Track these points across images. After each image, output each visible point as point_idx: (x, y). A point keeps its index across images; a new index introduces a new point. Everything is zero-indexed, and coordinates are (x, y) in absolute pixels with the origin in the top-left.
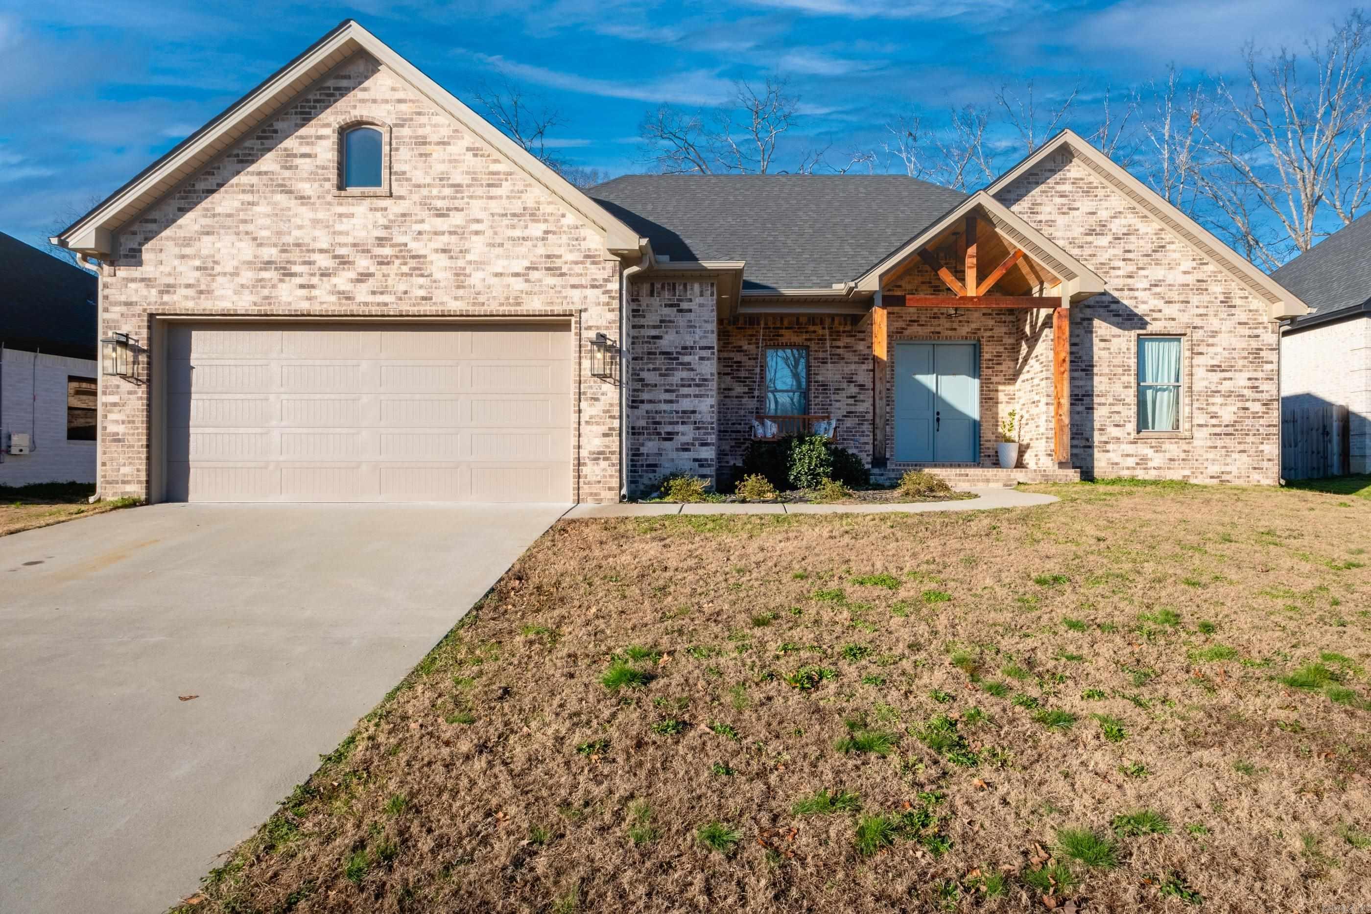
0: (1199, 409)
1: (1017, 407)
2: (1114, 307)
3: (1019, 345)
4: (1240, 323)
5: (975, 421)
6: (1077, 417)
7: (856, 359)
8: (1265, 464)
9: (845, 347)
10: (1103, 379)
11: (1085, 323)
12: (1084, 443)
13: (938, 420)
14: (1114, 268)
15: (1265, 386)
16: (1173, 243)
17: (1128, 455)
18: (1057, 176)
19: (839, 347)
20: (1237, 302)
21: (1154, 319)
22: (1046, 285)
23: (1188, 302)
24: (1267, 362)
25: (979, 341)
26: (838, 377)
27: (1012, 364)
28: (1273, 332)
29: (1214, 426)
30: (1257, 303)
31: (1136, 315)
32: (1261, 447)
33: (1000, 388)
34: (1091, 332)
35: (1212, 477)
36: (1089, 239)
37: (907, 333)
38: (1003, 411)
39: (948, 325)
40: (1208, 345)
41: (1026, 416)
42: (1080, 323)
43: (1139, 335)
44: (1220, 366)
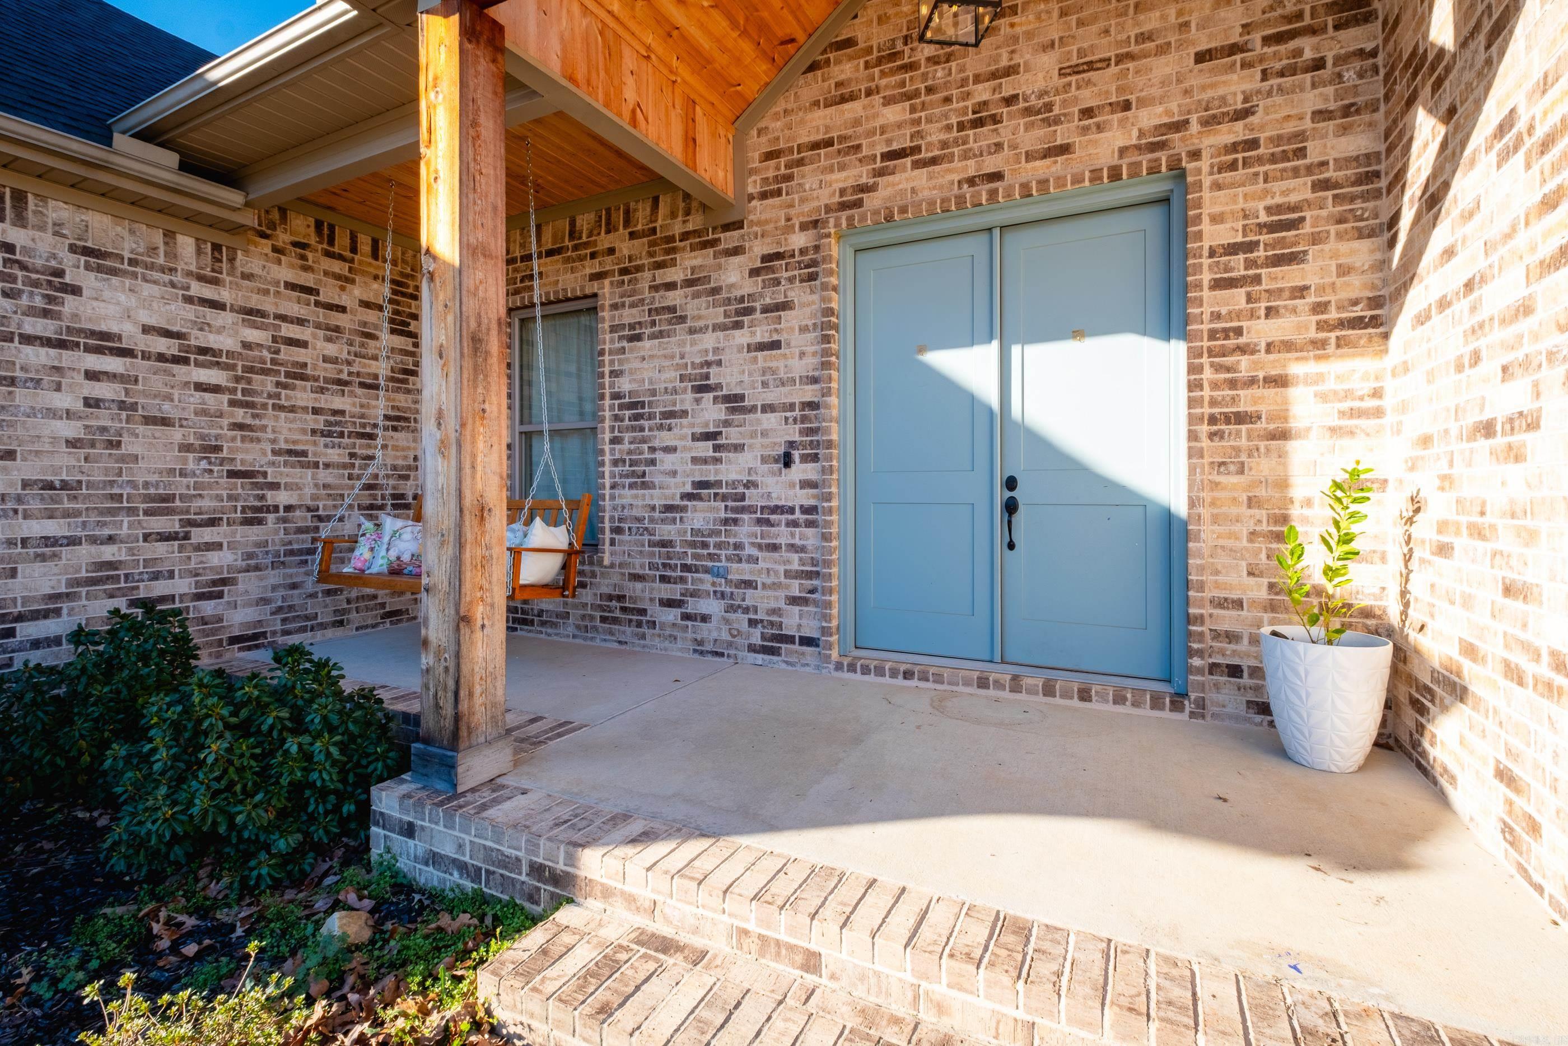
5: (1168, 517)
7: (717, 315)
9: (689, 283)
13: (1011, 507)
19: (671, 286)
25: (1179, 174)
26: (670, 377)
33: (1297, 368)
37: (873, 201)
38: (1312, 471)
39: (1034, 138)
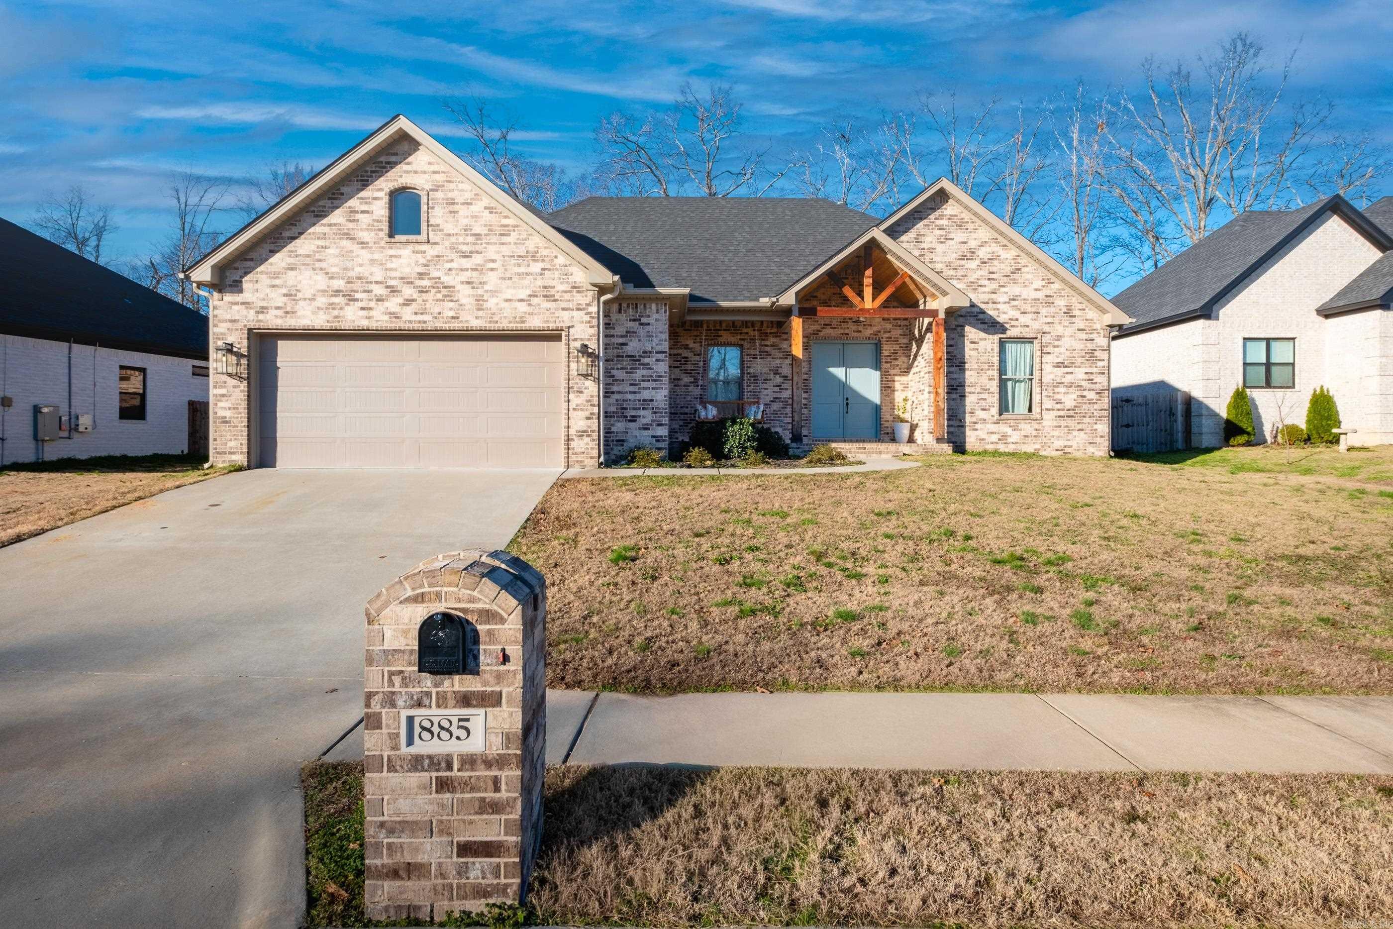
0: (1047, 396)
1: (909, 394)
2: (981, 316)
3: (911, 344)
4: (1079, 330)
5: (876, 405)
6: (952, 403)
7: (781, 355)
8: (1098, 440)
9: (772, 346)
10: (972, 373)
11: (959, 329)
12: (958, 423)
13: (847, 404)
14: (981, 286)
15: (1098, 379)
16: (1027, 266)
17: (992, 433)
18: (937, 213)
19: (767, 346)
20: (1077, 313)
21: (1012, 326)
22: (928, 299)
23: (1038, 313)
24: (1100, 360)
25: (879, 340)
26: (766, 370)
27: (906, 359)
28: (1104, 336)
29: (1059, 410)
30: (1092, 314)
31: (998, 323)
32: (1095, 427)
33: (896, 378)
34: (964, 336)
35: (1057, 450)
36: (962, 262)
37: (821, 334)
38: (899, 397)
39: (854, 328)
40: (1054, 347)
41: (916, 402)
42: (955, 329)
43: (1000, 339)
44: (1063, 363)
